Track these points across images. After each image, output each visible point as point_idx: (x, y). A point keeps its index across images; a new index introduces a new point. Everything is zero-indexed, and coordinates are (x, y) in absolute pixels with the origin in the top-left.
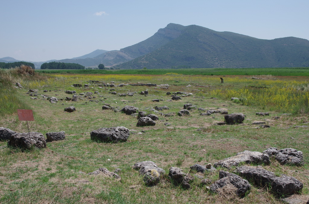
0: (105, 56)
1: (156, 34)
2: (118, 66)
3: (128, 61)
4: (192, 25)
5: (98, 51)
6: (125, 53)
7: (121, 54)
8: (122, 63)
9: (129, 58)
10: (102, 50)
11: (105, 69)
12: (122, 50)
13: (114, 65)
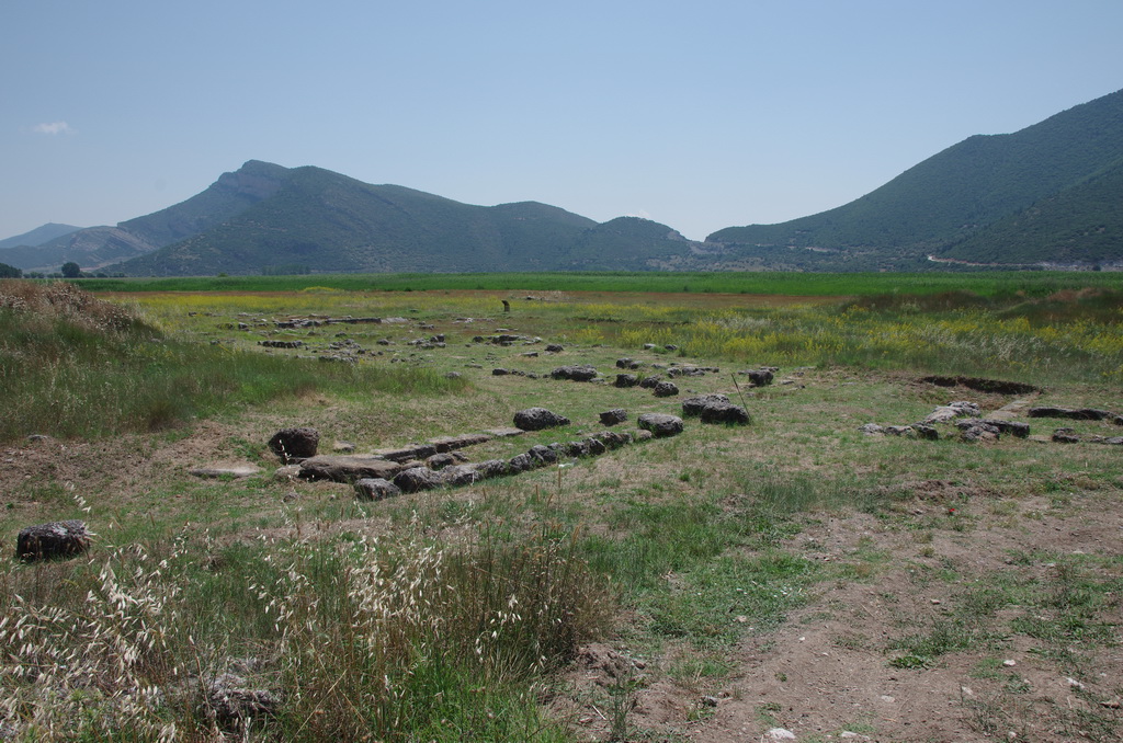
0: (74, 241)
1: (213, 187)
2: (114, 267)
3: (140, 255)
4: (308, 167)
5: (49, 228)
6: (130, 232)
7: (121, 235)
8: (125, 259)
9: (143, 246)
10: (62, 226)
11: (81, 276)
12: (122, 226)
13: (103, 265)
